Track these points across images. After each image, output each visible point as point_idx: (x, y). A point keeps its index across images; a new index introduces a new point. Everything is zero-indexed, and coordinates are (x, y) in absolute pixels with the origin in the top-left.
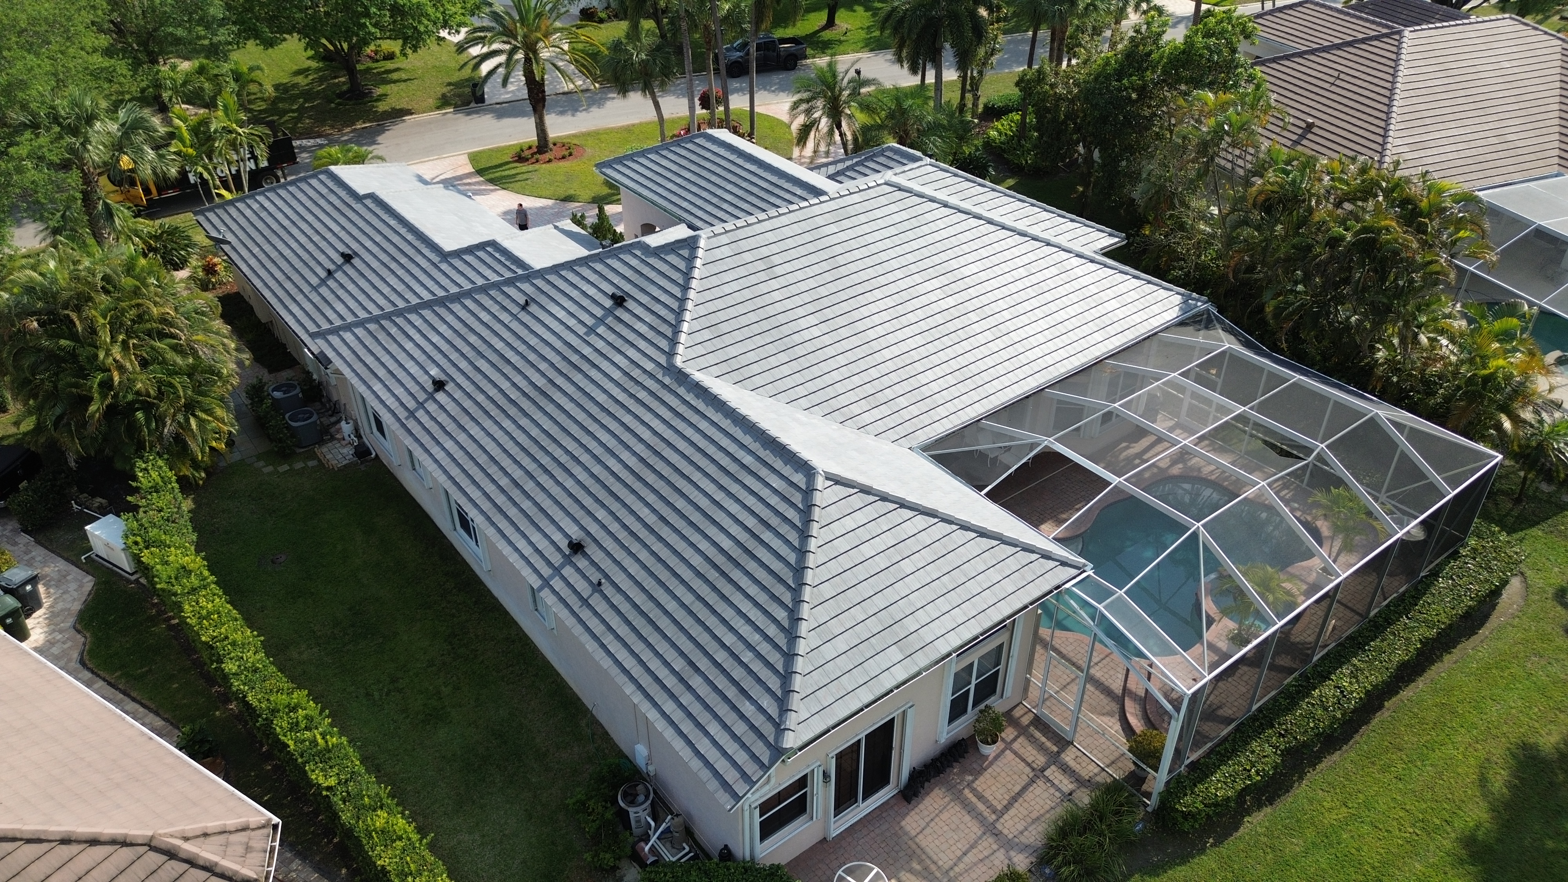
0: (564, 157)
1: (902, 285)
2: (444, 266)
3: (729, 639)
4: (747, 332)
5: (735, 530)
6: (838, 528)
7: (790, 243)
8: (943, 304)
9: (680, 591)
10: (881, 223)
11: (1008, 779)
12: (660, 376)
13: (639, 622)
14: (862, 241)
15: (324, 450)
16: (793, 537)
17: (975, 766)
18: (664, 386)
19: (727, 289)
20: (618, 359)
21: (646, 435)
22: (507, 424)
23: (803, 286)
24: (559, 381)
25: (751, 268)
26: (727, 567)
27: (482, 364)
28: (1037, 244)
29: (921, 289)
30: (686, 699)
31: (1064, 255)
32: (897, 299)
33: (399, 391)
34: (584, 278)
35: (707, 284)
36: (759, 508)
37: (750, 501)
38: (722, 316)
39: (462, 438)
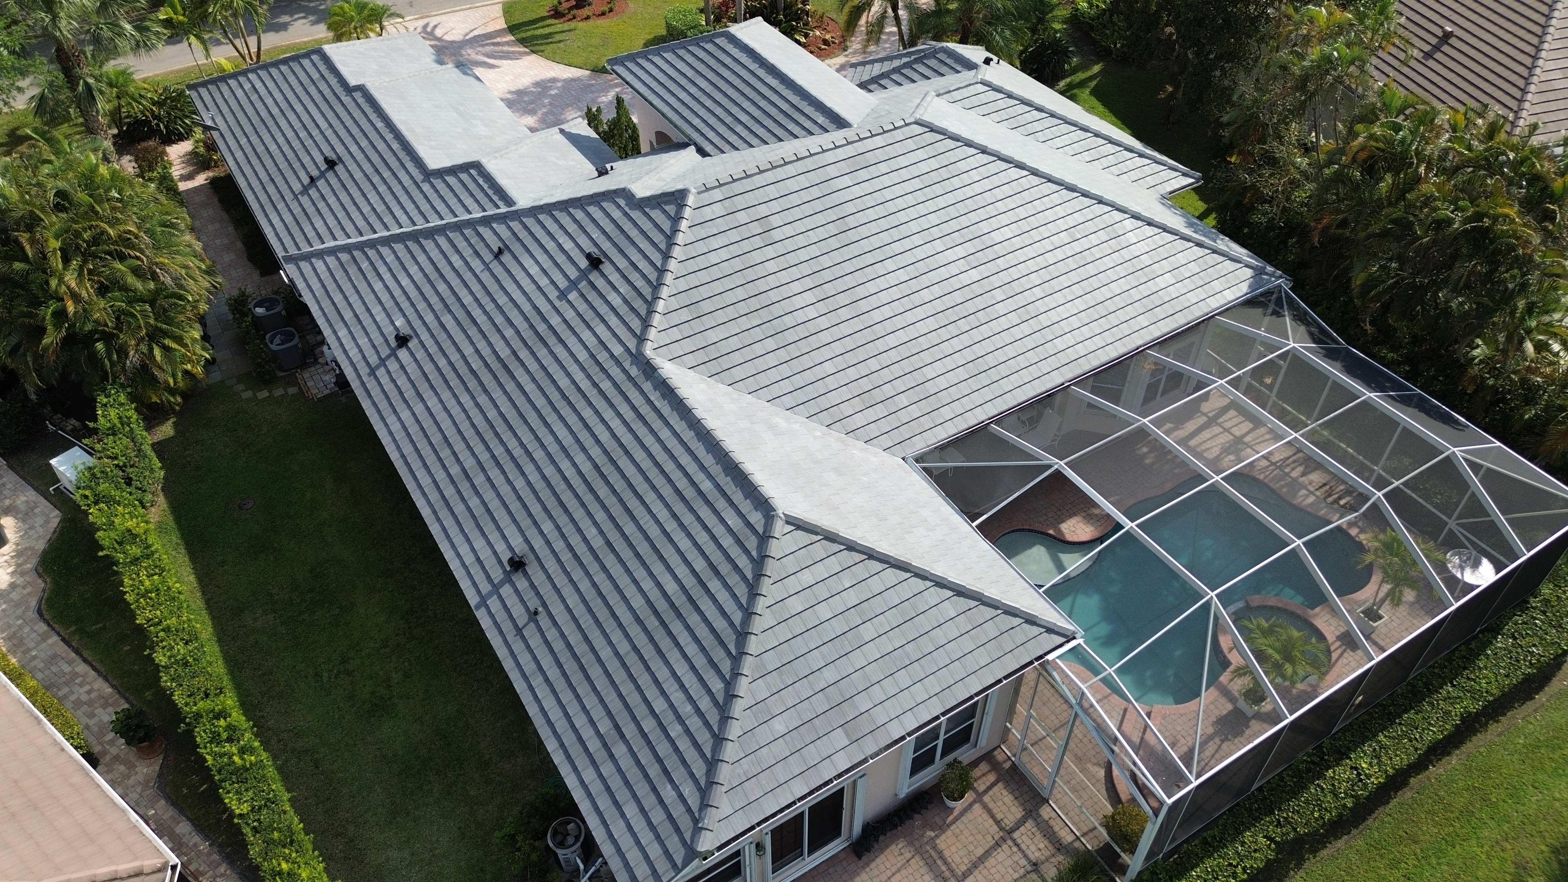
0: (603, 14)
1: (920, 253)
2: (426, 187)
3: (659, 705)
4: (731, 312)
5: (682, 571)
6: (793, 584)
7: (795, 199)
8: (965, 279)
9: (616, 636)
10: (905, 174)
11: (971, 839)
12: (627, 365)
13: (570, 666)
14: (879, 197)
15: (306, 375)
16: (742, 591)
17: (937, 819)
18: (630, 378)
19: (714, 258)
20: (586, 335)
21: (604, 436)
22: (465, 399)
23: (803, 255)
24: (524, 354)
25: (745, 232)
26: (669, 616)
27: (447, 320)
28: (1087, 201)
29: (941, 259)
30: (607, 769)
31: (1117, 216)
32: (912, 271)
33: (363, 341)
34: (562, 227)
35: (692, 251)
36: (710, 548)
37: (702, 538)
38: (705, 292)
39: (419, 408)
